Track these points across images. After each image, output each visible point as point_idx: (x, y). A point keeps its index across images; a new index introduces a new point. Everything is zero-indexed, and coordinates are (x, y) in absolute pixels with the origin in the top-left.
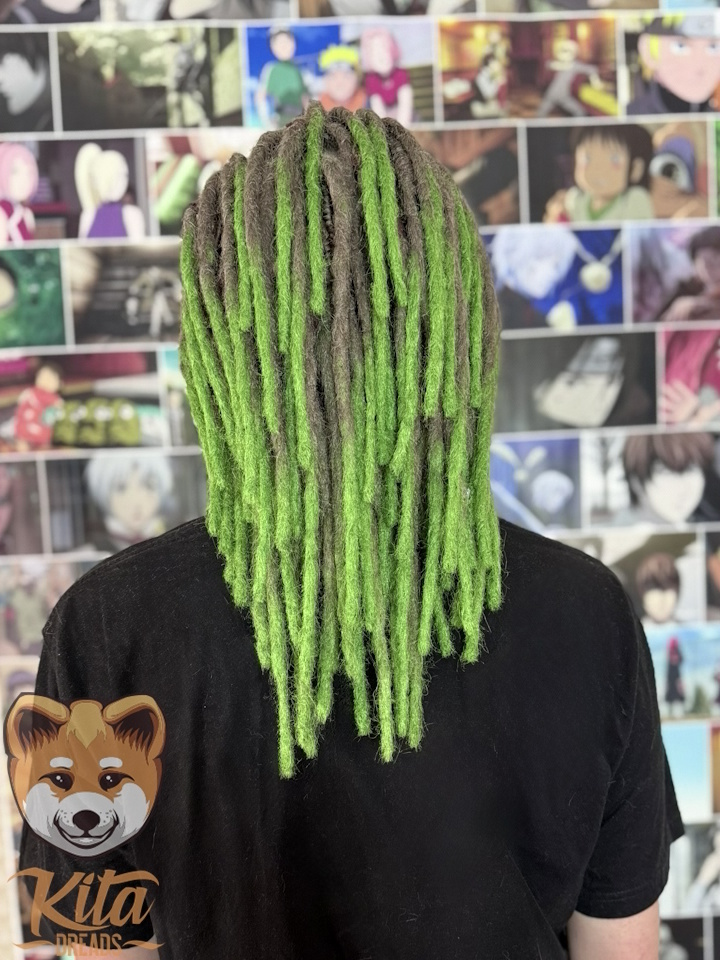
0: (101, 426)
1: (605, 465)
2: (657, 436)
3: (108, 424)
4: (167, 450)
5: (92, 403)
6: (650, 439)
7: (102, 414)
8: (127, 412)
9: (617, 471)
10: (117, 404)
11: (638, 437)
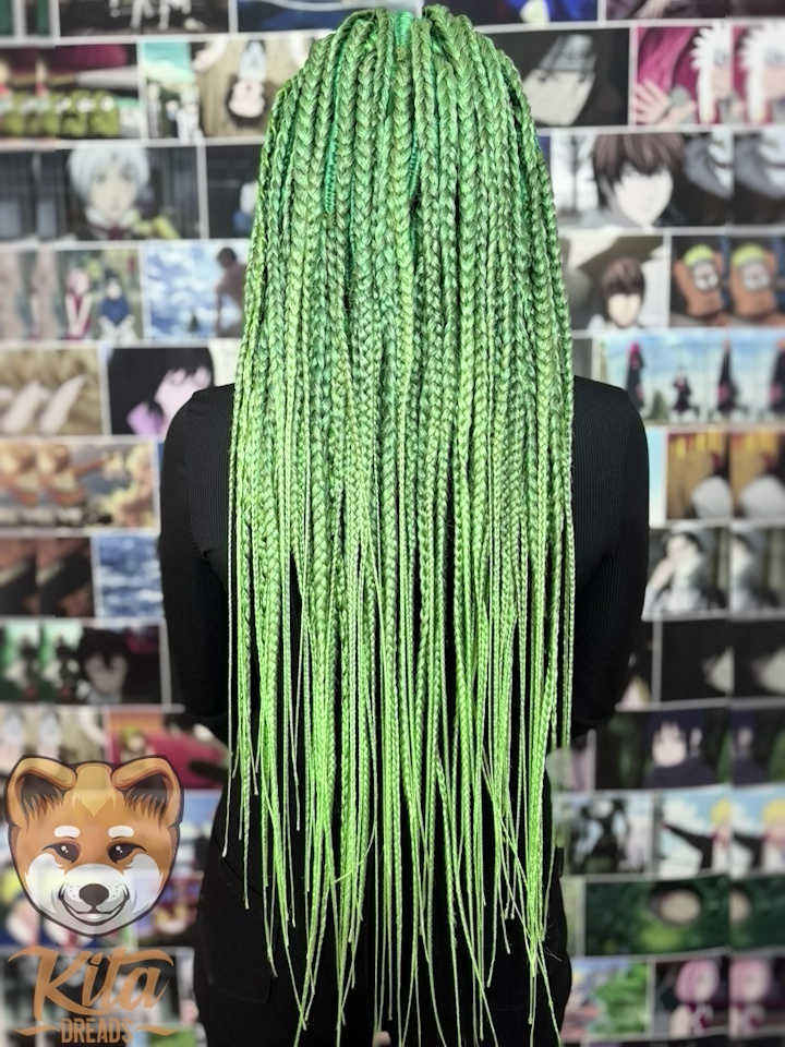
0: (83, 118)
1: (575, 165)
2: (627, 135)
3: (90, 115)
4: (145, 142)
5: (76, 95)
6: (620, 138)
7: (85, 105)
8: (109, 104)
9: (587, 171)
10: (99, 95)
11: (609, 137)
